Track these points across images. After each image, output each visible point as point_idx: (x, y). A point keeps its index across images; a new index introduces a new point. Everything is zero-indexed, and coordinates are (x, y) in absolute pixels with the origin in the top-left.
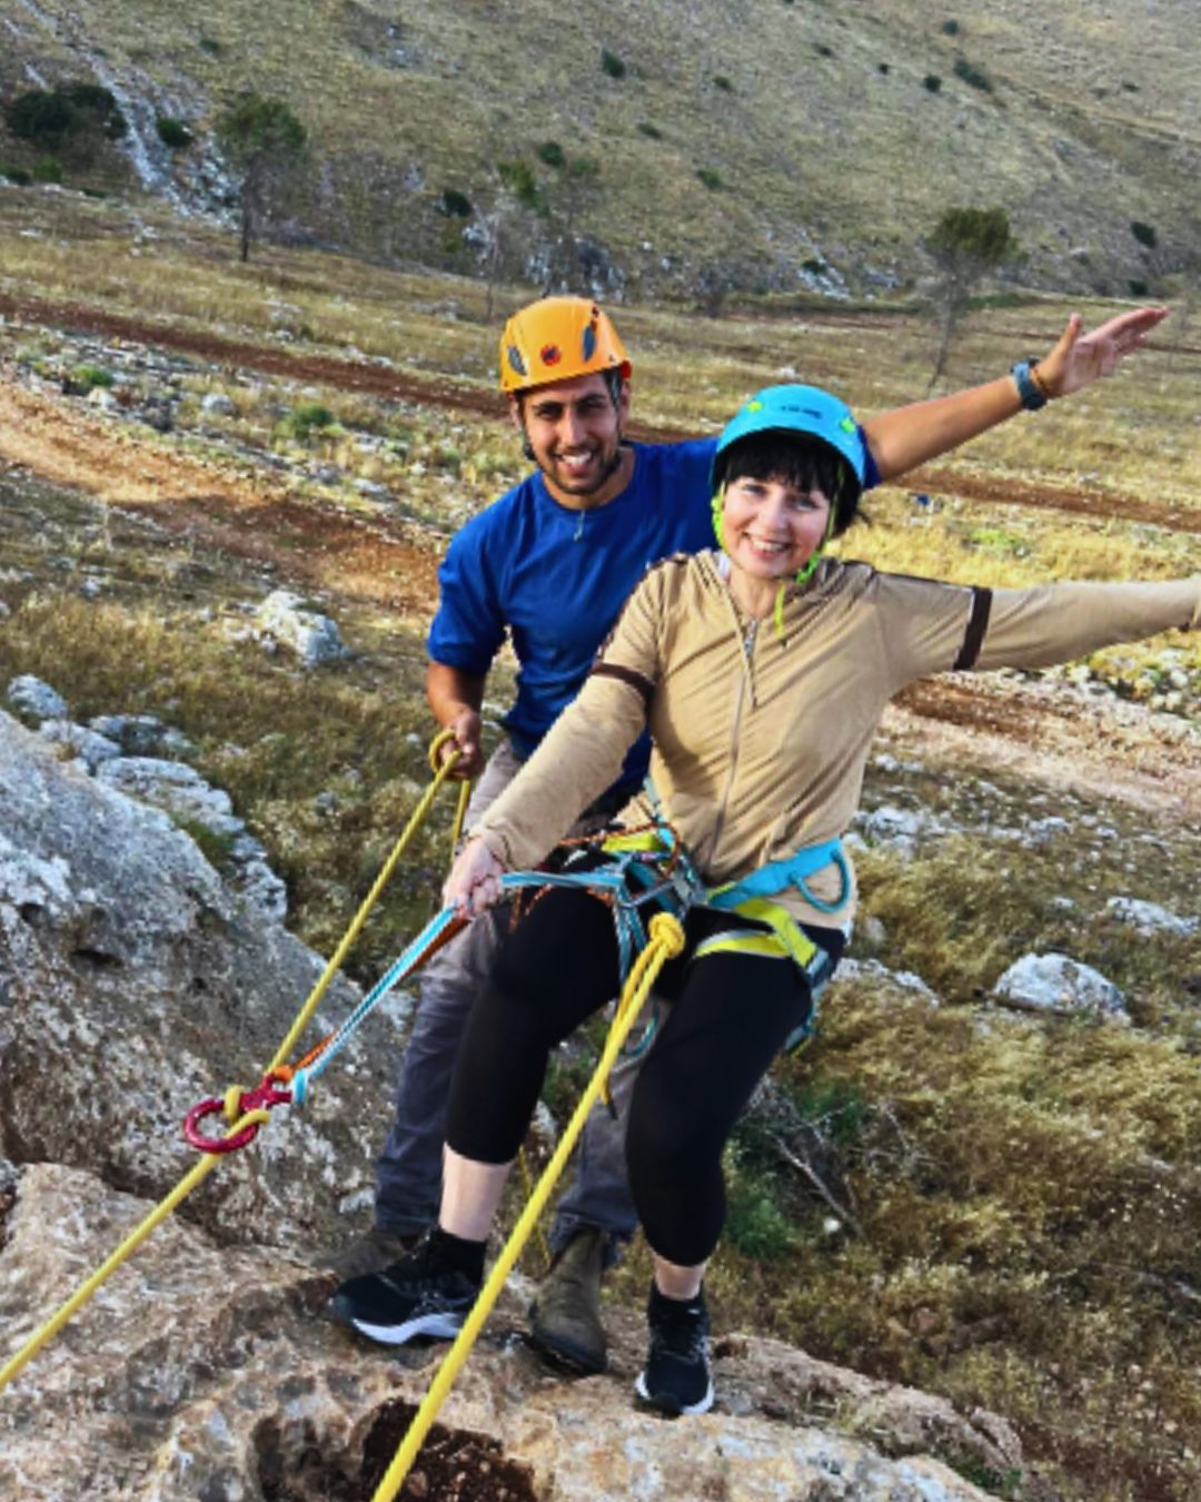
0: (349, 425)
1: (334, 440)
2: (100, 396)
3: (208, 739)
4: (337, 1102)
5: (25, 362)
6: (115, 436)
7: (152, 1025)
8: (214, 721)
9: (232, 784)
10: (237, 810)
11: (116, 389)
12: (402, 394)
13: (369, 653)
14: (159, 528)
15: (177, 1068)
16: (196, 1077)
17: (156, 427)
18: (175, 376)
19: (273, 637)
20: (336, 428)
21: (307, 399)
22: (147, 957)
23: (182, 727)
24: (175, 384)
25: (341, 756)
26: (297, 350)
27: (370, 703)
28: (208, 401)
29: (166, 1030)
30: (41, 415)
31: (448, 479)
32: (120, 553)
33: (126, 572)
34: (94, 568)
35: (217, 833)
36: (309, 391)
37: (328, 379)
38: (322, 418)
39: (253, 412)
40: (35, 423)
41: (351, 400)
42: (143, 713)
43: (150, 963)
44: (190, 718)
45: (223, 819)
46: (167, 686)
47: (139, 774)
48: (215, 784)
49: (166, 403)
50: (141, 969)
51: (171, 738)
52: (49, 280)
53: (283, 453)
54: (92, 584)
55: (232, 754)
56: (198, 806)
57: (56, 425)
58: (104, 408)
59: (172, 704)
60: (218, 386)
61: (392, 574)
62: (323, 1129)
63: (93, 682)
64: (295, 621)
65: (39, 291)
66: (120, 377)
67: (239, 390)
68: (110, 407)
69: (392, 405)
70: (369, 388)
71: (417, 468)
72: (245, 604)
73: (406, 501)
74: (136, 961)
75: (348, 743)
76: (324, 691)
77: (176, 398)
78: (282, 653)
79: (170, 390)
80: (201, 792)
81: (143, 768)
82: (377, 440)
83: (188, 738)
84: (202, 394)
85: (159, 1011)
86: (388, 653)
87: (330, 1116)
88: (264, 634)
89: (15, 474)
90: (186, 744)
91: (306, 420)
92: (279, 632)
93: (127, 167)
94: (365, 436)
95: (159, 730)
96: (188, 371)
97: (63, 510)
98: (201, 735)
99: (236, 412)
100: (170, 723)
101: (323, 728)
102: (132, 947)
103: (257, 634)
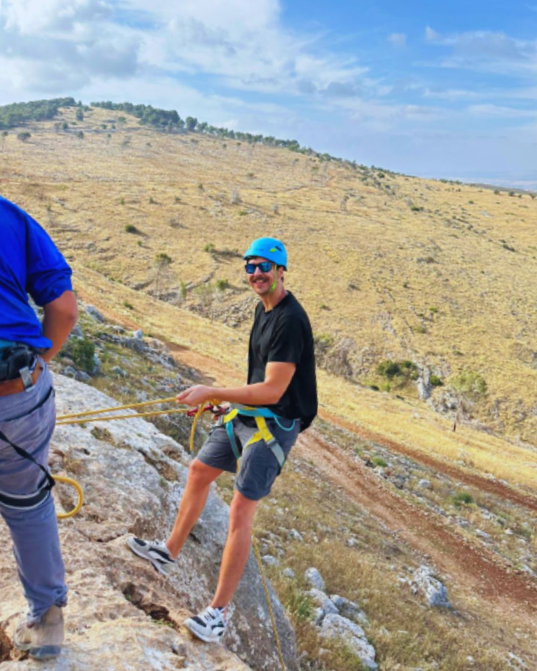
0: (480, 505)
1: (471, 510)
2: (380, 470)
3: (375, 622)
4: (249, 628)
5: (357, 451)
6: (380, 486)
7: (199, 561)
8: (381, 615)
9: (378, 646)
10: (376, 659)
11: (386, 468)
12: (510, 498)
13: (461, 610)
14: (385, 527)
15: (199, 576)
16: (203, 582)
17: (397, 486)
18: (411, 469)
19: (417, 586)
20: (474, 505)
21: (464, 490)
22: (208, 546)
23: (367, 612)
24: (411, 473)
25: (431, 654)
26: (465, 470)
27: (453, 633)
28: (422, 481)
29: (201, 565)
30: (355, 471)
31: (522, 541)
32: (366, 531)
33: (367, 540)
34: (354, 535)
35: (364, 664)
36: (466, 487)
37: (477, 484)
38: (468, 500)
39: (439, 490)
40: (353, 474)
41: (484, 494)
42: (353, 601)
43: (209, 549)
44: (371, 611)
45: (368, 659)
46: (366, 593)
47: (341, 624)
48: (370, 642)
49: (404, 479)
50: (204, 548)
51: (361, 616)
52: (375, 424)
53: (446, 510)
54: (352, 541)
55: (383, 633)
56: (360, 649)
57: (359, 476)
58: (379, 474)
59: (366, 601)
60: (428, 477)
61: (482, 576)
62: (239, 632)
63: (337, 580)
64: (428, 581)
65: (371, 427)
66: (390, 465)
67: (436, 480)
68: (381, 474)
69: (503, 501)
70: (495, 492)
71: (508, 531)
72: (410, 569)
73: (498, 545)
74: (205, 546)
75: (437, 648)
76: (434, 619)
77: (408, 477)
78: (419, 594)
79: (407, 474)
80: (363, 643)
81: (343, 622)
82: (491, 515)
83: (368, 619)
84: (420, 478)
85: (203, 559)
86: (470, 613)
87: (244, 630)
88: (414, 583)
89: (339, 491)
90: (365, 621)
91: (461, 498)
92: (421, 585)
93: (415, 390)
94: (487, 511)
95: (357, 611)
96: (417, 468)
97: (351, 509)
98: (373, 619)
99: (431, 489)
100: (362, 608)
101: (426, 637)
102: (206, 541)
103: (410, 583)
